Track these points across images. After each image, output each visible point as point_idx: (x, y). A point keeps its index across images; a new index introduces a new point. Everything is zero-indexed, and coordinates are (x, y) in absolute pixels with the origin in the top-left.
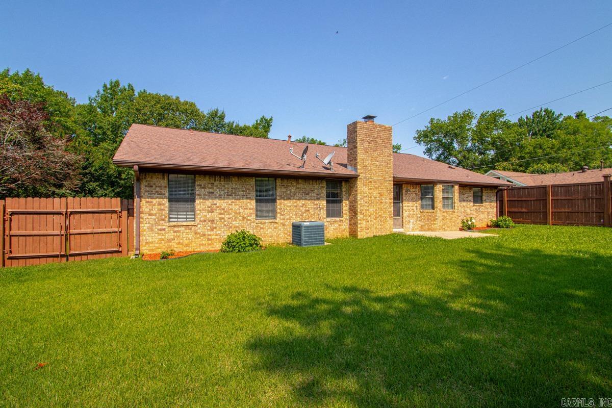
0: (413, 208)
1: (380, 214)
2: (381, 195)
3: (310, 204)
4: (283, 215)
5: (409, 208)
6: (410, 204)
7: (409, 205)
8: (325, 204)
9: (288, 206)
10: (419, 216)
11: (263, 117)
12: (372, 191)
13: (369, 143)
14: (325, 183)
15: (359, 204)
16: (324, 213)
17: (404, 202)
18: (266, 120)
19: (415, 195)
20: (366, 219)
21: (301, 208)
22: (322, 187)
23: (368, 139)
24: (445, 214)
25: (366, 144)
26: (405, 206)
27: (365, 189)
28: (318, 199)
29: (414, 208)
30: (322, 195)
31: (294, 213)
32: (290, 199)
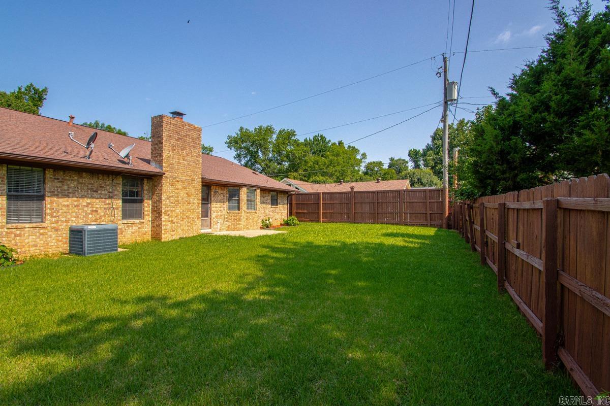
1: (187, 215)
3: (98, 204)
4: (55, 217)
5: (217, 209)
6: (218, 205)
8: (121, 204)
9: (65, 206)
10: (226, 217)
11: (32, 85)
12: (179, 191)
13: (177, 140)
14: (121, 179)
15: (165, 205)
16: (119, 214)
17: (212, 203)
18: (36, 91)
19: (222, 196)
20: (172, 221)
21: (86, 209)
22: (117, 183)
23: (176, 136)
24: (249, 214)
25: (173, 141)
26: (214, 207)
27: (171, 188)
28: (110, 198)
29: (222, 209)
30: (116, 193)
31: (74, 214)
32: (68, 196)
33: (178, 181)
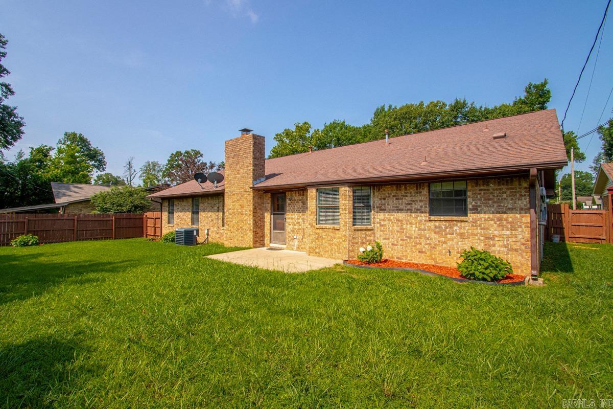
0: (299, 221)
1: (241, 226)
2: (242, 207)
3: (214, 215)
4: (201, 223)
5: (294, 220)
6: (295, 215)
7: (293, 217)
8: (222, 216)
9: (204, 217)
12: (235, 203)
13: (233, 158)
16: (221, 222)
17: (287, 213)
19: (301, 204)
20: (231, 230)
21: (210, 219)
22: (220, 201)
26: (289, 218)
27: (231, 202)
28: (218, 211)
29: (301, 221)
30: (220, 208)
31: (207, 222)
33: (234, 195)
